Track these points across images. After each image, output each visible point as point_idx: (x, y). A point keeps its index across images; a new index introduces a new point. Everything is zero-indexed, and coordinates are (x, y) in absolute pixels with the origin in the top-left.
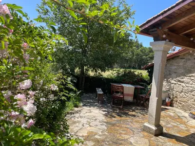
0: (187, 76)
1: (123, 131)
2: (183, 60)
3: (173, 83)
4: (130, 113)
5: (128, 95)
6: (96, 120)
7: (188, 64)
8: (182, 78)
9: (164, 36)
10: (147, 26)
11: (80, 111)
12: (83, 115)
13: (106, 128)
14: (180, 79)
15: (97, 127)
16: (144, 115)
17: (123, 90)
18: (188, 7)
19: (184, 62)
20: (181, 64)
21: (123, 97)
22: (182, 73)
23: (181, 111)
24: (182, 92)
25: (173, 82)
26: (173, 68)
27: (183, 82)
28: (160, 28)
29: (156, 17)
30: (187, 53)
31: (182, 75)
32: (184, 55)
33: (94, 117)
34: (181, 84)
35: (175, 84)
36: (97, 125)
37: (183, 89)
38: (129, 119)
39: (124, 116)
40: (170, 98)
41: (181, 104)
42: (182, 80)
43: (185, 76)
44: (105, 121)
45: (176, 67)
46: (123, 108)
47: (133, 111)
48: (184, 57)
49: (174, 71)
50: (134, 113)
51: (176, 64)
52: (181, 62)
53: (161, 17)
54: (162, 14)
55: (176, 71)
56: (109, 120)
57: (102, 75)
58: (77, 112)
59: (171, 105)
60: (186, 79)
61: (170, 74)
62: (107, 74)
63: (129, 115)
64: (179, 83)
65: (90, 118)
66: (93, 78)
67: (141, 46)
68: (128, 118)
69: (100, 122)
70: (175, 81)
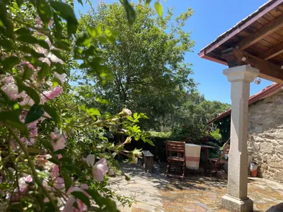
0: (279, 128)
1: (189, 208)
2: (271, 105)
3: (258, 141)
4: (197, 185)
5: (192, 159)
6: (144, 193)
7: (279, 110)
8: (272, 132)
9: (244, 59)
10: (217, 46)
11: (118, 181)
12: (124, 187)
13: (161, 204)
14: (268, 134)
15: (148, 203)
16: (220, 188)
17: (184, 149)
18: (276, 14)
19: (272, 107)
20: (268, 111)
21: (185, 162)
22: (271, 124)
23: (274, 183)
24: (273, 152)
25: (258, 138)
26: (257, 117)
27: (273, 138)
28: (237, 47)
29: (231, 31)
30: (275, 94)
31: (271, 127)
32: (271, 97)
33: (142, 189)
34: (272, 140)
35: (262, 142)
36: (146, 200)
37: (274, 148)
38: (197, 193)
39: (188, 188)
40: (255, 164)
41: (273, 172)
42: (272, 135)
43: (276, 128)
44: (159, 194)
45: (260, 116)
46: (184, 179)
47: (201, 182)
48: (272, 100)
49: (259, 122)
50: (202, 185)
51: (261, 112)
52: (268, 108)
53: (238, 31)
54: (240, 26)
55: (261, 123)
56: (164, 193)
58: (114, 183)
59: (259, 175)
60: (277, 133)
61: (252, 128)
63: (195, 187)
64: (267, 140)
65: (135, 190)
67: (203, 99)
68: (194, 192)
69: (150, 196)
70: (262, 137)
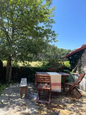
5: (56, 84)
57: (30, 65)
62: (34, 64)
66: (21, 68)
